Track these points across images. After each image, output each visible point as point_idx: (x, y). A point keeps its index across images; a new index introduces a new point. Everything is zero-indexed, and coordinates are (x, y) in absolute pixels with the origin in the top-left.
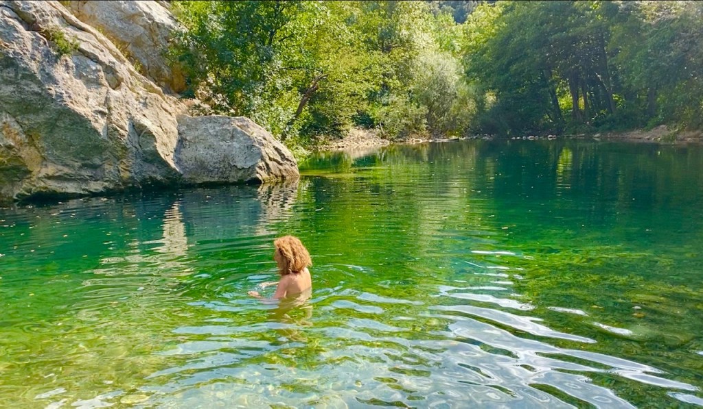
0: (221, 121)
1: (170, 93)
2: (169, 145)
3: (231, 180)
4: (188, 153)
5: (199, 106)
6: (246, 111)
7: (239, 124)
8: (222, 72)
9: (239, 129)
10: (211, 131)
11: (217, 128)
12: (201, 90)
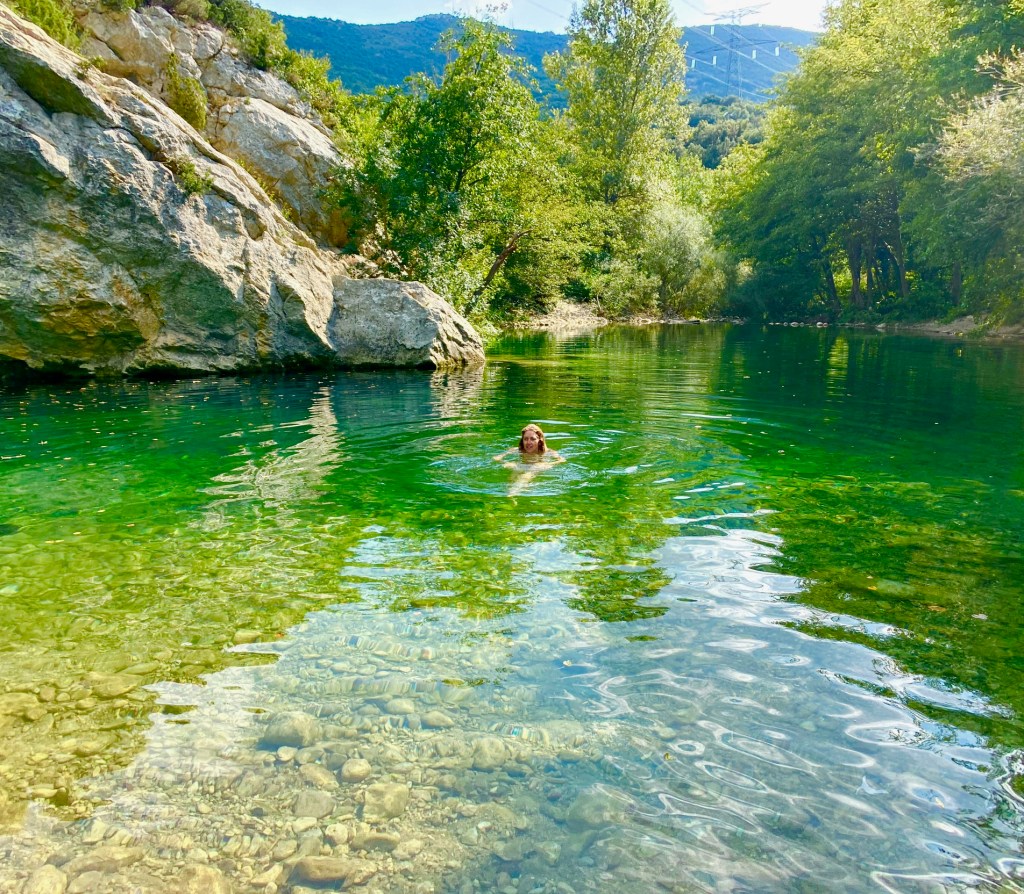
0: (389, 286)
1: (330, 248)
2: (321, 313)
3: (398, 362)
4: (344, 326)
5: (363, 265)
6: (422, 276)
7: (411, 291)
8: (394, 223)
9: (411, 297)
10: (375, 299)
11: (383, 295)
12: (368, 245)
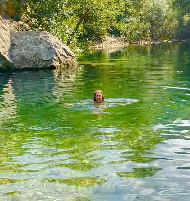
0: (34, 34)
1: (7, 18)
2: (6, 47)
3: (40, 67)
4: (16, 52)
5: (22, 25)
6: (48, 28)
7: (43, 36)
8: (34, 6)
9: (44, 38)
10: (28, 40)
11: (32, 38)
12: (24, 16)
